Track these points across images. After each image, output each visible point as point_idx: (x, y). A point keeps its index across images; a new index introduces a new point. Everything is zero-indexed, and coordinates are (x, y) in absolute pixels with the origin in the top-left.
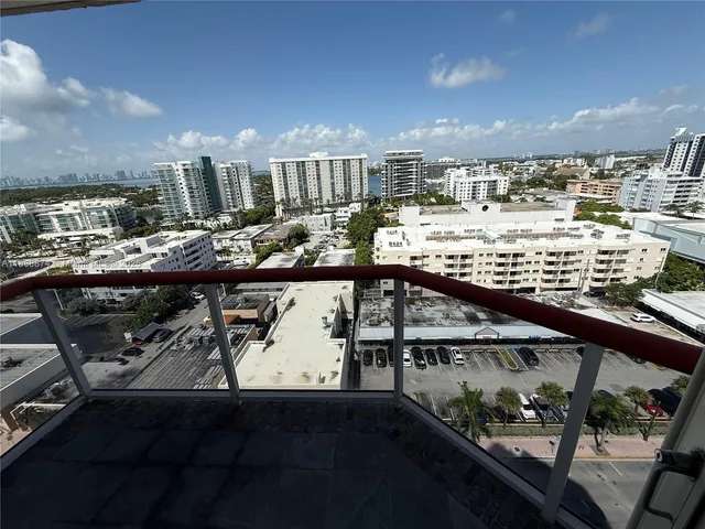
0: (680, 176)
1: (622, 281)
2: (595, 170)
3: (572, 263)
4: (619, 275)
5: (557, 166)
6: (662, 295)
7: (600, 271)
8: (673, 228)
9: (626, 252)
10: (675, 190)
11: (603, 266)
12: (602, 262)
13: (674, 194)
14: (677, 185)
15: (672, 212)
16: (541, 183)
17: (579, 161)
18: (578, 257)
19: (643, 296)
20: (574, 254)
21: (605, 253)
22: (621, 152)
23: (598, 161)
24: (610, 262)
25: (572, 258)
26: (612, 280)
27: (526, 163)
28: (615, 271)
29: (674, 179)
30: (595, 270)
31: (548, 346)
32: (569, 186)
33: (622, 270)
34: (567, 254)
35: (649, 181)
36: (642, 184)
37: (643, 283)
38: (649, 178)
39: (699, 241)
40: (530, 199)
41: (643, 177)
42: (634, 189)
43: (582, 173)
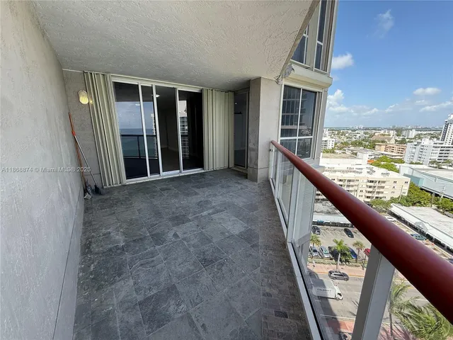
0: (442, 144)
1: (382, 199)
2: (399, 139)
3: (352, 186)
4: (380, 195)
5: (376, 134)
6: (404, 208)
7: (369, 192)
8: (423, 173)
9: (384, 182)
10: (439, 152)
11: (371, 190)
12: (370, 187)
13: (438, 155)
14: (439, 149)
15: (435, 166)
16: (360, 144)
17: (392, 132)
18: (356, 183)
19: (391, 207)
20: (353, 181)
21: (372, 182)
22: (426, 128)
23: (404, 133)
24: (375, 187)
25: (351, 183)
26: (377, 198)
27: (356, 132)
28: (378, 193)
29: (438, 145)
30: (366, 191)
31: (329, 227)
32: (377, 147)
33: (382, 193)
34: (349, 181)
35: (423, 146)
36: (418, 147)
37: (393, 200)
38: (422, 144)
39: (435, 180)
40: (349, 153)
41: (419, 143)
42: (414, 150)
43: (389, 140)
